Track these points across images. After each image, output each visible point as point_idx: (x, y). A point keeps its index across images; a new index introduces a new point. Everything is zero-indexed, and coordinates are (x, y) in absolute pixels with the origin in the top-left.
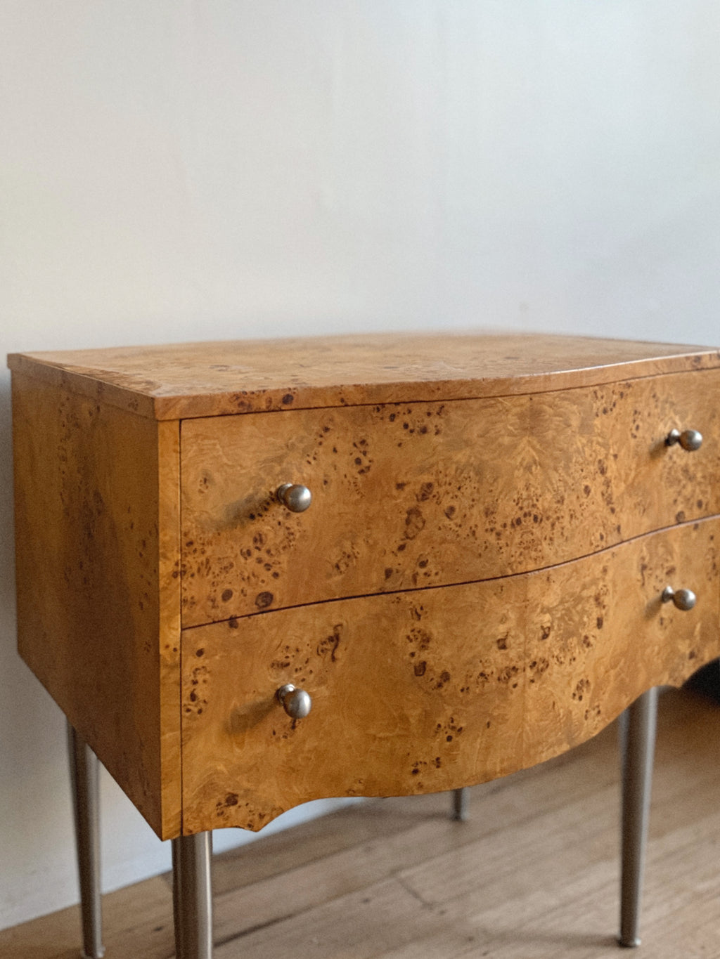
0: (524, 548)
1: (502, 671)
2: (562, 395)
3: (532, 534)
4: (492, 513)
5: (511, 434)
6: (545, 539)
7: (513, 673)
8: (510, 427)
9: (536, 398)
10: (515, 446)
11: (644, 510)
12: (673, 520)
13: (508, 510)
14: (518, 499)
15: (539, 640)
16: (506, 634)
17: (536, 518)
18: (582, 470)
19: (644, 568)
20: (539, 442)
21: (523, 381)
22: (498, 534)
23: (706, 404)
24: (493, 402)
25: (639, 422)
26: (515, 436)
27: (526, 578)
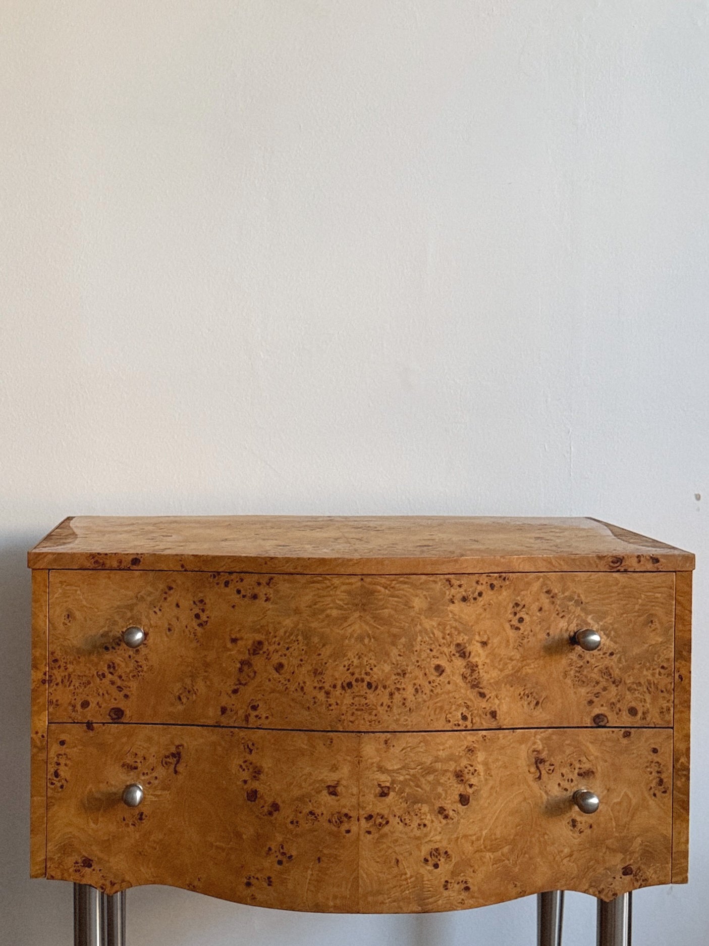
0: (357, 710)
1: (333, 815)
2: (402, 579)
3: (366, 698)
4: (321, 673)
5: (340, 608)
6: (382, 705)
7: (345, 819)
8: (338, 602)
9: (368, 580)
10: (345, 619)
11: (537, 703)
12: (588, 722)
13: (337, 673)
14: (349, 665)
15: (376, 796)
16: (336, 782)
17: (369, 685)
18: (431, 650)
19: (539, 761)
20: (373, 618)
21: (351, 563)
22: (327, 693)
23: (637, 607)
24: (320, 579)
25: (522, 614)
26: (345, 610)
27: (359, 736)
